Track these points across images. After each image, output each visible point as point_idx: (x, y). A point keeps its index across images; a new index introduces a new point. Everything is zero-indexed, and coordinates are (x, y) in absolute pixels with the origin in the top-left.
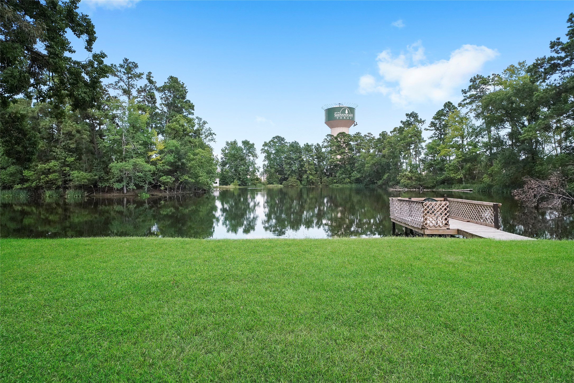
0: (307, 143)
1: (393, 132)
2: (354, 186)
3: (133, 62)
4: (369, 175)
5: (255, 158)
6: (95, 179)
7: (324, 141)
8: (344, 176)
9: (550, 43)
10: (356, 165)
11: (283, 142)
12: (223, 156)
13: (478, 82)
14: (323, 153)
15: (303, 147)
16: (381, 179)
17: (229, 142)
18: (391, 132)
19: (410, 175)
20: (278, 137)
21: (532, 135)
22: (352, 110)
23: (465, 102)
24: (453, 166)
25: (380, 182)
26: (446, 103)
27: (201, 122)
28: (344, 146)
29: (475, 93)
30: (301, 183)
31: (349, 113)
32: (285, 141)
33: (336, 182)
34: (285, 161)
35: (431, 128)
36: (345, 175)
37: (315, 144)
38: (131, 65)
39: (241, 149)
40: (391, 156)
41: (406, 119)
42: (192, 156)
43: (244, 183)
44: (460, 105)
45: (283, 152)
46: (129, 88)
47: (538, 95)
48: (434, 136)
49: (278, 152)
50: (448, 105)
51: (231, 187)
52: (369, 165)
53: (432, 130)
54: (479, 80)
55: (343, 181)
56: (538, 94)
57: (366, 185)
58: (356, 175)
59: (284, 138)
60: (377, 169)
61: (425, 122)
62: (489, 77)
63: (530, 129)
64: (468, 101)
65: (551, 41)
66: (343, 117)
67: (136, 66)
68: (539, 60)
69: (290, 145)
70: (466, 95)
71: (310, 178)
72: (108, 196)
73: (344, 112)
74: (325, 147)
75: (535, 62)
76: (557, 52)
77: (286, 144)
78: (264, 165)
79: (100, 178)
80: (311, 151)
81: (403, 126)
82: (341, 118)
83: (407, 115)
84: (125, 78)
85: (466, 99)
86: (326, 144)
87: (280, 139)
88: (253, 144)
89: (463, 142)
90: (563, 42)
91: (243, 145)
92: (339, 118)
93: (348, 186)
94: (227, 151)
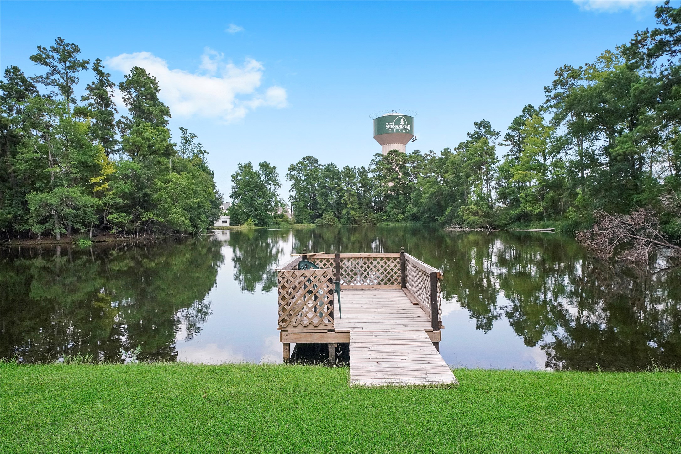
0: (347, 166)
1: (458, 148)
2: (409, 224)
3: (73, 44)
4: (429, 209)
5: (277, 187)
6: (8, 219)
7: (372, 163)
8: (396, 210)
9: (655, 9)
10: (412, 195)
11: (317, 165)
12: (235, 185)
13: (565, 75)
14: (370, 179)
15: (342, 170)
16: (442, 215)
17: (243, 165)
18: (455, 149)
19: (475, 209)
20: (309, 158)
21: (627, 148)
22: (409, 120)
23: (549, 104)
24: (532, 195)
25: (441, 219)
26: (526, 107)
27: (187, 135)
28: (397, 169)
29: (562, 91)
30: (340, 221)
31: (405, 124)
32: (319, 163)
33: (386, 219)
34: (319, 191)
35: (507, 143)
36: (398, 209)
37: (358, 167)
38: (68, 48)
39: (257, 175)
40: (455, 182)
41: (475, 129)
42: (160, 184)
43: (262, 221)
44: (541, 108)
45: (316, 178)
46: (67, 83)
47: (637, 88)
48: (510, 153)
49: (310, 178)
50: (528, 109)
51: (244, 228)
52: (428, 195)
53: (508, 145)
54: (567, 73)
55: (395, 218)
56: (636, 86)
57: (425, 223)
58: (412, 209)
59: (317, 159)
60: (438, 201)
61: (499, 135)
62: (581, 67)
63: (625, 140)
64: (552, 102)
65: (657, 7)
66: (397, 130)
67: (76, 50)
68: (639, 35)
69: (325, 169)
70: (549, 94)
71: (351, 214)
72: (30, 243)
73: (398, 122)
74: (372, 171)
75: (634, 38)
76: (665, 23)
77: (321, 167)
78: (291, 197)
79: (15, 217)
80: (354, 176)
81: (470, 139)
82: (395, 131)
83: (476, 124)
84: (60, 67)
85: (550, 101)
86: (374, 167)
87: (312, 160)
88: (274, 168)
89: (545, 161)
90: (673, 8)
91: (260, 169)
92: (393, 130)
93: (402, 225)
94: (239, 178)
